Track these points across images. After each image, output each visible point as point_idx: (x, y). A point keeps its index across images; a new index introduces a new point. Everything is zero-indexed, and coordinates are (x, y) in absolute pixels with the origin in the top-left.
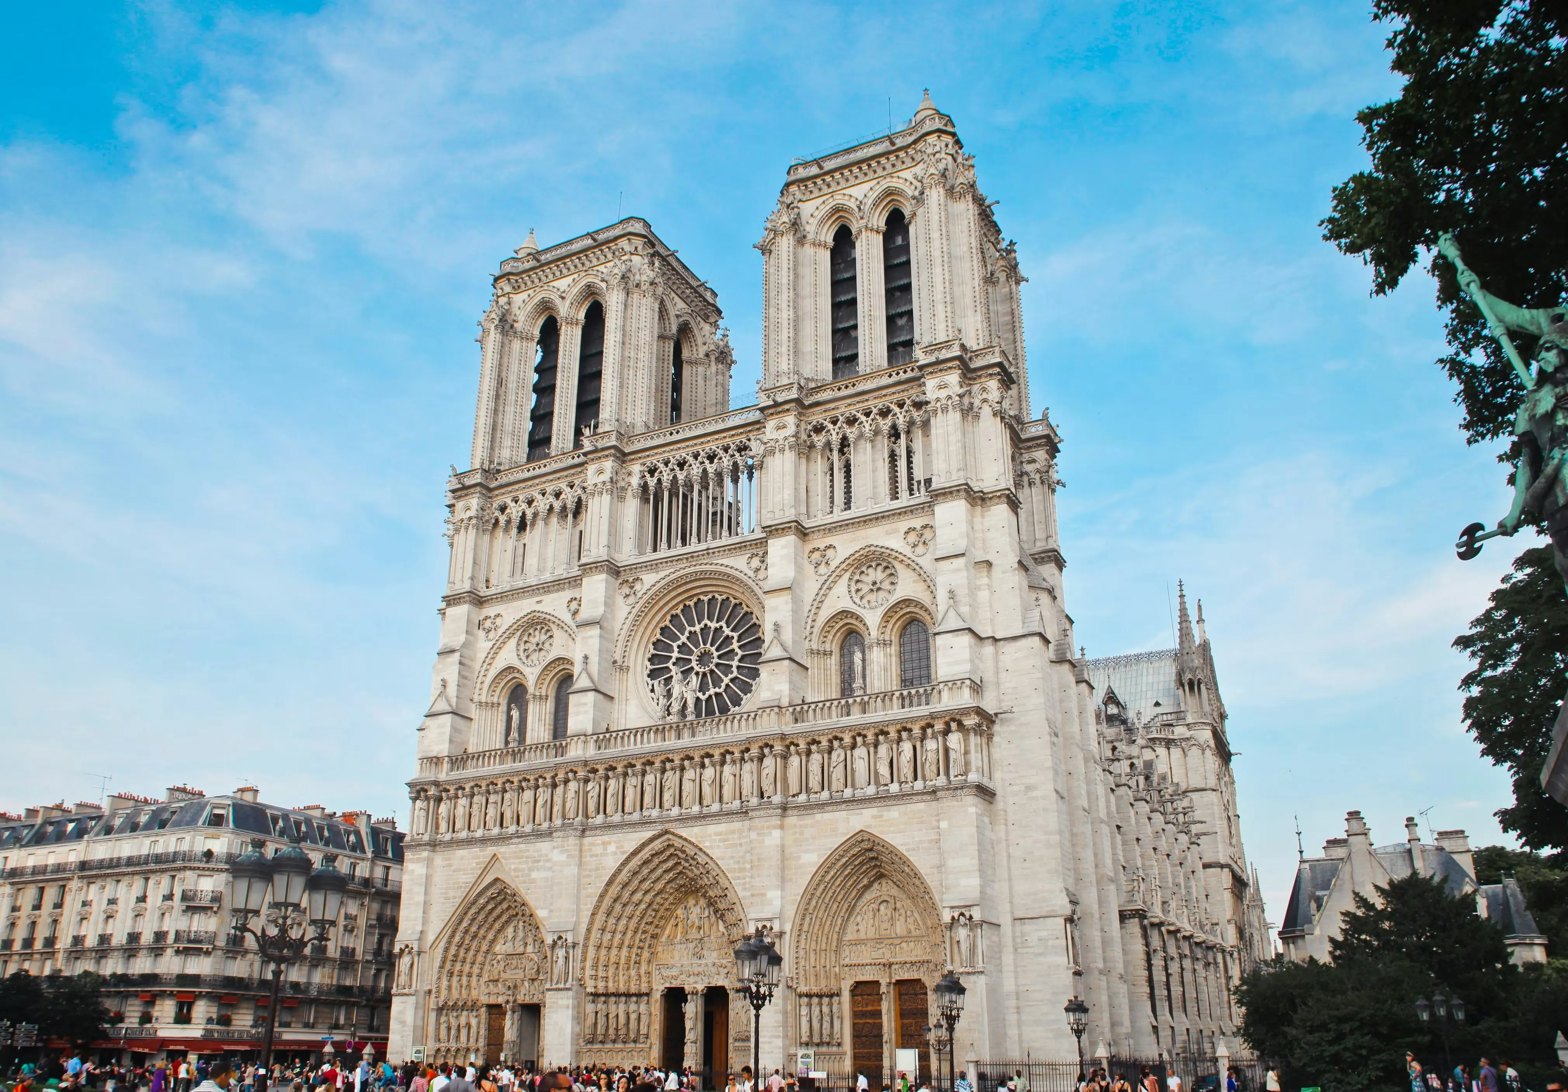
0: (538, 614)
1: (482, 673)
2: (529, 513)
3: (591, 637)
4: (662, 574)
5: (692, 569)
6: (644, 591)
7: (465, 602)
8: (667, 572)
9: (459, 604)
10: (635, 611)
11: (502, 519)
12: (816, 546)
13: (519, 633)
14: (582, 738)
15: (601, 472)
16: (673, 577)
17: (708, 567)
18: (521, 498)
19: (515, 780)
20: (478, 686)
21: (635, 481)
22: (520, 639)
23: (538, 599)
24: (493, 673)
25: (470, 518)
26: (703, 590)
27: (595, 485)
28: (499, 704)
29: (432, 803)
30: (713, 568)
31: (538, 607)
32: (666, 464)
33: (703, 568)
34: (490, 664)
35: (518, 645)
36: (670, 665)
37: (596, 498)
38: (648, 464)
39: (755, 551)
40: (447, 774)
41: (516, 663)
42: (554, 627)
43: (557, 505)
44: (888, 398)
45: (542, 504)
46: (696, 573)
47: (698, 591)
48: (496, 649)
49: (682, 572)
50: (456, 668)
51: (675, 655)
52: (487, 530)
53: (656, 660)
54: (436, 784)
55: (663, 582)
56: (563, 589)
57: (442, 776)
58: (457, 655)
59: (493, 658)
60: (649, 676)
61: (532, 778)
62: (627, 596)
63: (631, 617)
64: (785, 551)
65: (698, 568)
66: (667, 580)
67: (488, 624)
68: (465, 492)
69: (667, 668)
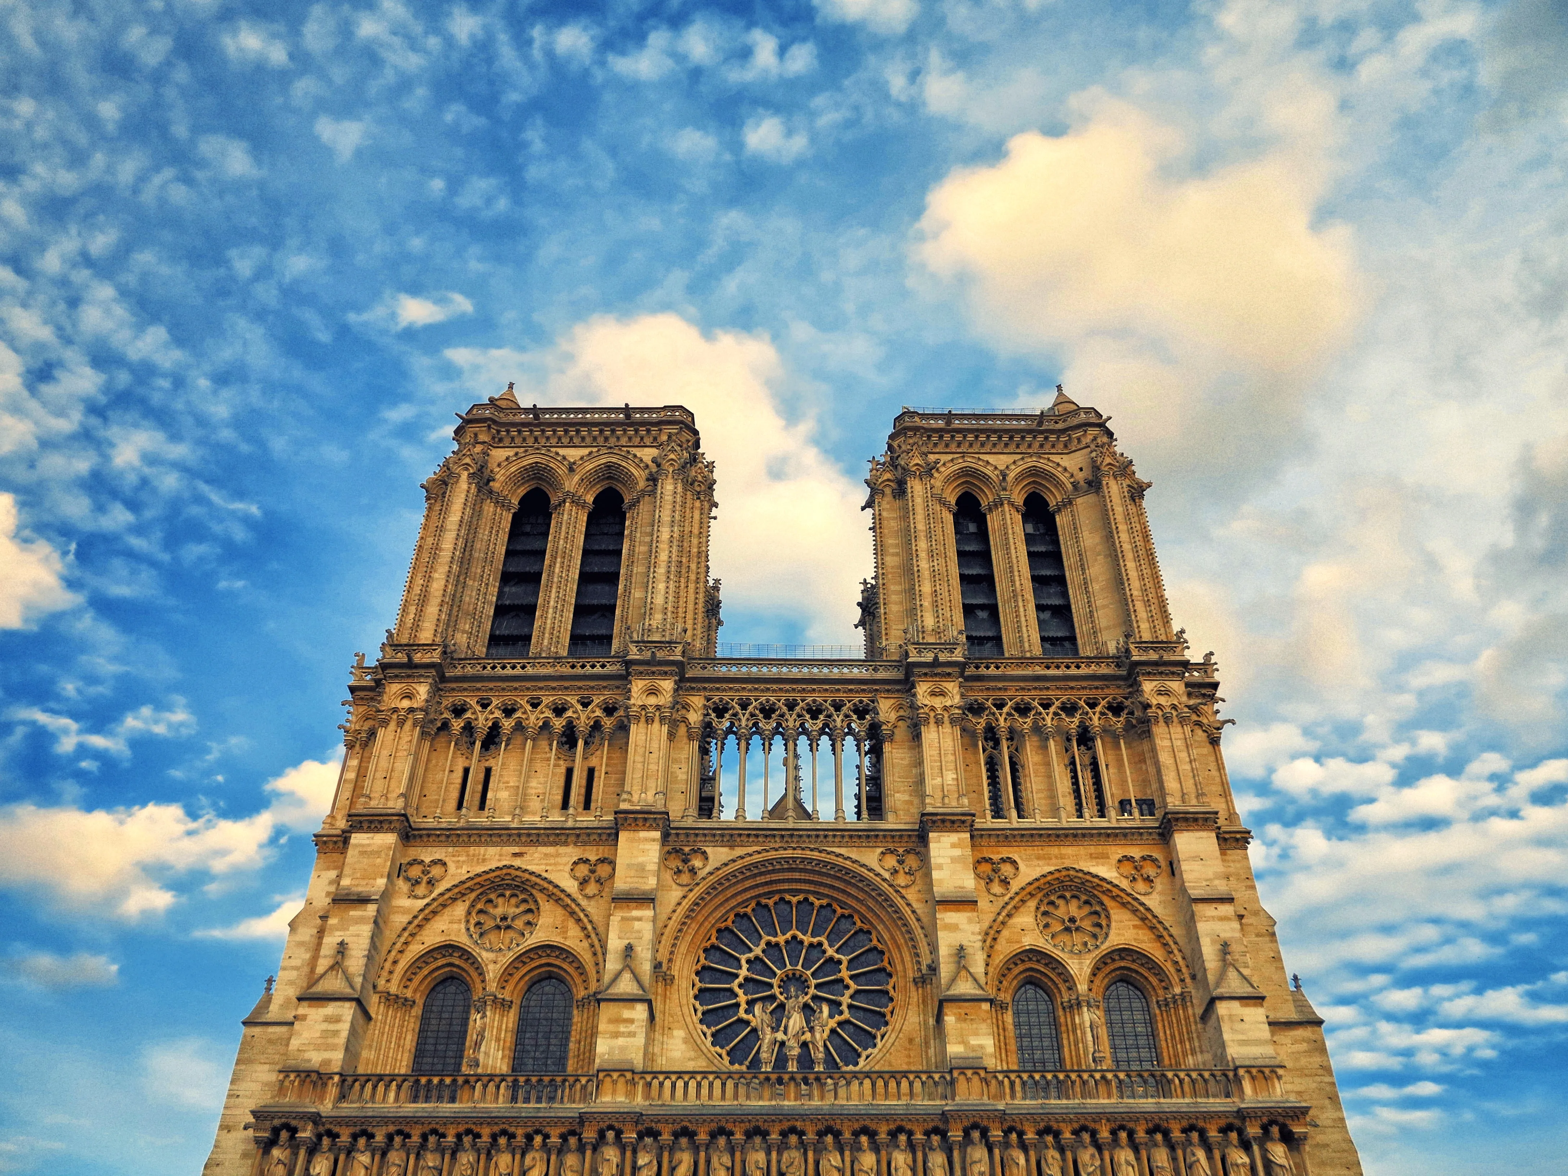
0: (514, 873)
1: (398, 946)
2: (507, 724)
3: (639, 919)
4: (739, 851)
5: (789, 853)
6: (708, 869)
7: (392, 831)
8: (750, 850)
9: (377, 830)
10: (692, 896)
11: (457, 725)
12: (986, 855)
13: (473, 895)
14: (629, 1075)
15: (653, 692)
16: (757, 858)
17: (815, 855)
18: (545, 701)
19: (486, 1132)
20: (388, 965)
21: (694, 718)
22: (472, 906)
23: (516, 850)
24: (416, 949)
25: (411, 710)
26: (794, 886)
27: (644, 707)
28: (414, 1002)
29: (302, 1153)
30: (823, 856)
31: (517, 862)
32: (744, 706)
33: (808, 854)
34: (412, 935)
35: (469, 913)
36: (735, 985)
37: (642, 724)
38: (716, 699)
39: (891, 846)
40: (334, 1107)
41: (463, 939)
42: (539, 896)
43: (558, 724)
44: (1075, 692)
45: (534, 719)
46: (794, 859)
47: (786, 886)
48: (429, 914)
49: (772, 854)
50: (366, 930)
51: (744, 972)
52: (429, 734)
53: (707, 975)
54: (316, 1119)
55: (739, 864)
56: (566, 844)
57: (326, 1107)
58: (371, 910)
59: (419, 926)
60: (696, 997)
61: (520, 1132)
62: (679, 872)
63: (686, 903)
64: (957, 852)
65: (798, 853)
66: (748, 860)
67: (415, 872)
68: (409, 672)
69: (731, 990)
